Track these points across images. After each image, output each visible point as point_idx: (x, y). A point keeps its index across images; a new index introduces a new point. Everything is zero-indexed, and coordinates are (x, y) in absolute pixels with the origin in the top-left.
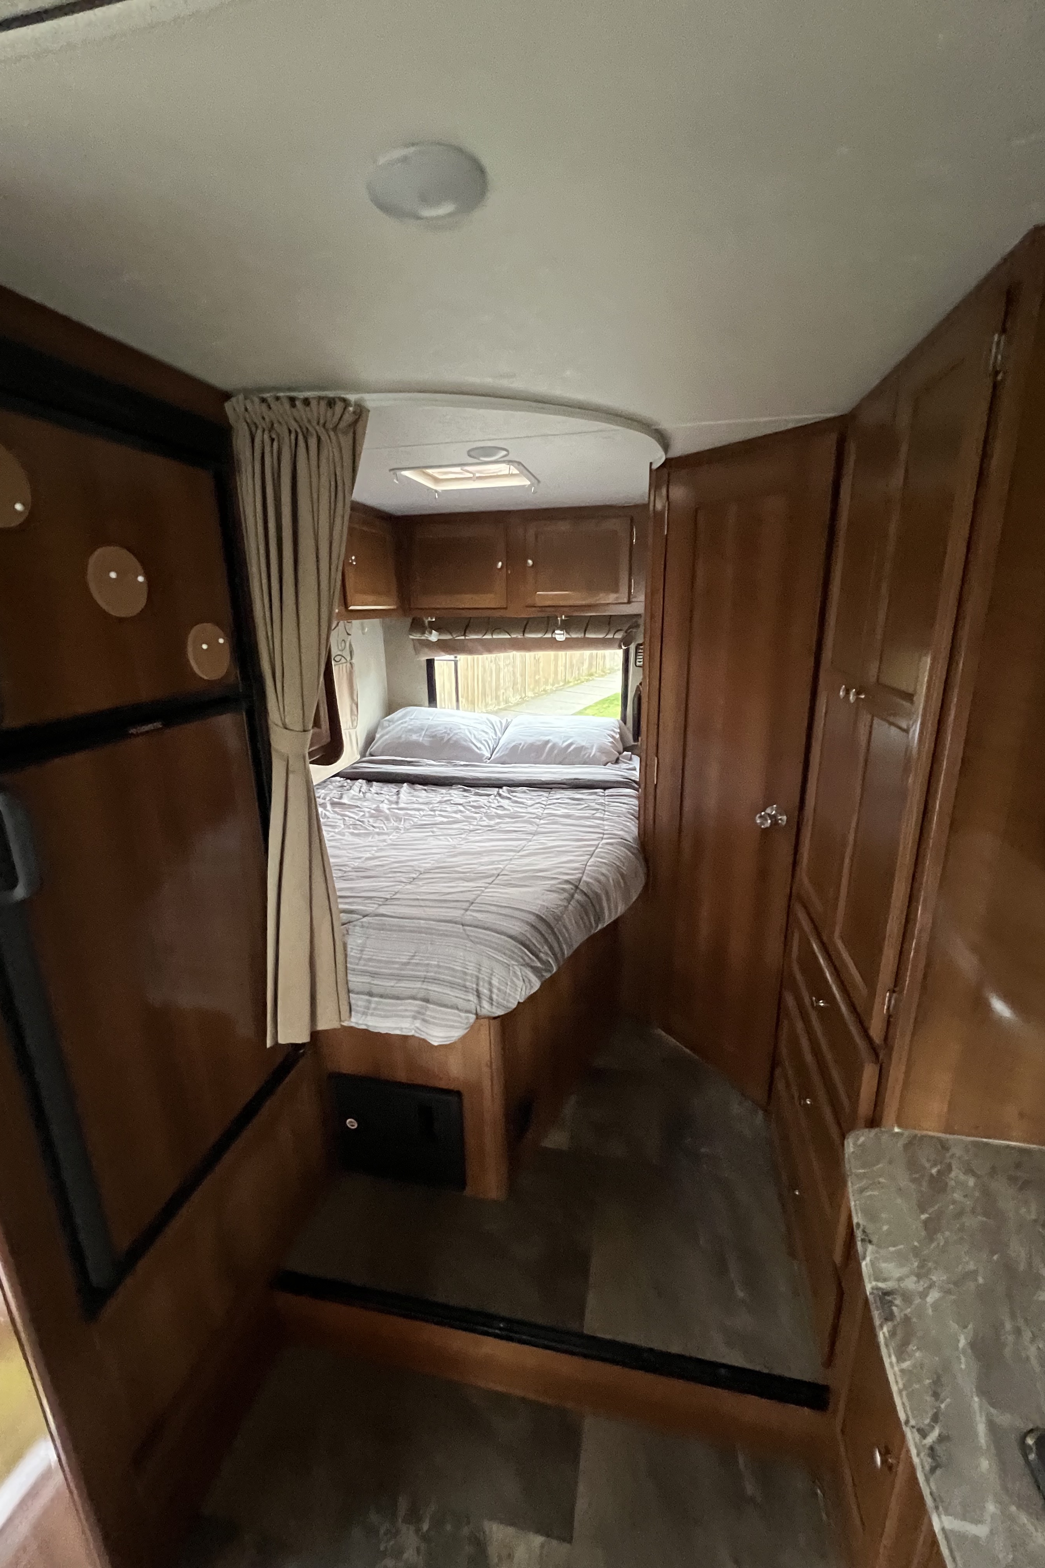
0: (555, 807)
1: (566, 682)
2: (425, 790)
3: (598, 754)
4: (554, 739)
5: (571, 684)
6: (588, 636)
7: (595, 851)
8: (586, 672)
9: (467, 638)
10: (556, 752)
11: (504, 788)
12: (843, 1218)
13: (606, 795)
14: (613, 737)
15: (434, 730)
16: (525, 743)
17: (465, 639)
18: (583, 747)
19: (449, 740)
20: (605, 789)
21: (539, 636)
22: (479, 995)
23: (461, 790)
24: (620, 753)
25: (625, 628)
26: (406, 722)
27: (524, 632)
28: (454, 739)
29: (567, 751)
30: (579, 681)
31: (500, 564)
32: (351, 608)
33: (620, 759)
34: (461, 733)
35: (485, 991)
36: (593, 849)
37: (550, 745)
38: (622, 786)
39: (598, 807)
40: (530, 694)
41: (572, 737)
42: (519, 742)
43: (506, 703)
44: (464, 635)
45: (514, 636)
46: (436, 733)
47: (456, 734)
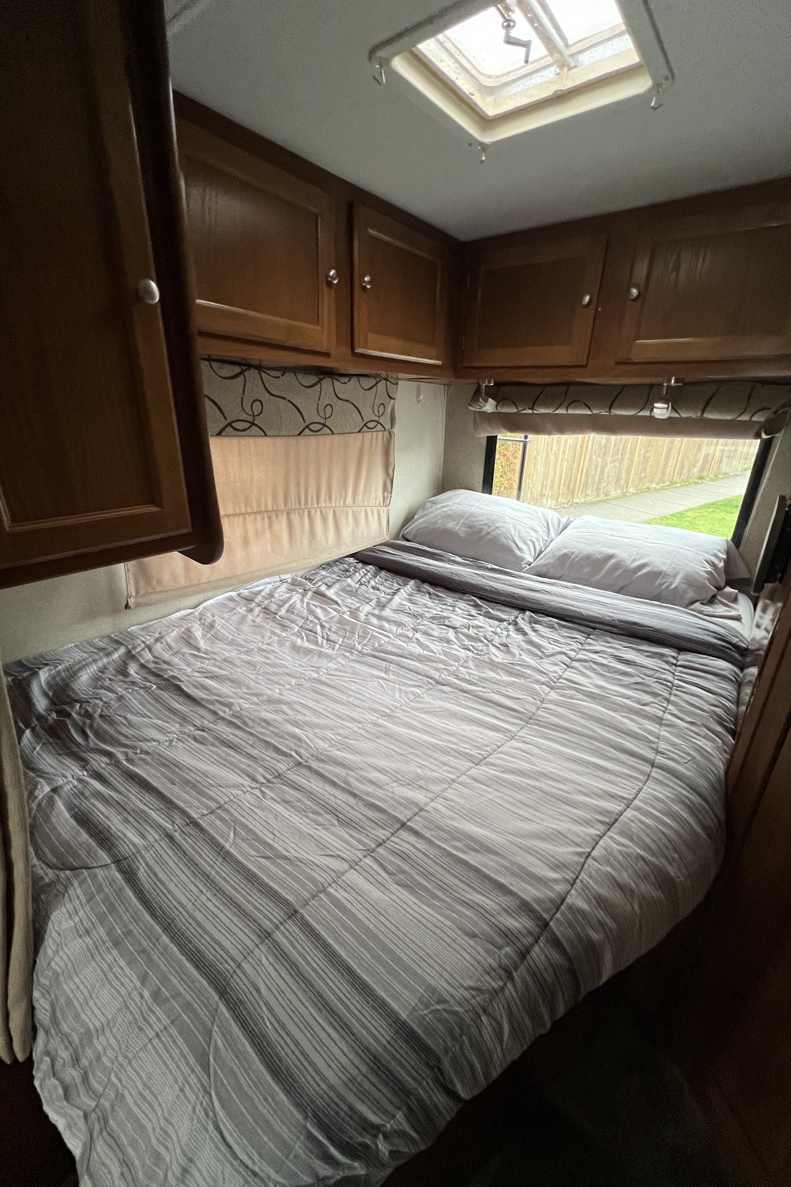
0: (586, 667)
1: (672, 483)
2: (429, 594)
3: (684, 586)
5: (678, 485)
6: (708, 415)
7: (621, 814)
8: (696, 475)
9: (535, 412)
10: (619, 572)
11: (528, 613)
13: (679, 663)
14: (713, 565)
15: (474, 519)
16: (580, 553)
17: (534, 413)
18: (660, 573)
19: (488, 533)
20: (681, 649)
21: (632, 413)
23: (472, 603)
24: (719, 589)
25: (774, 408)
26: (447, 506)
27: (611, 407)
28: (494, 533)
29: (636, 573)
30: (686, 483)
31: (587, 298)
32: (359, 350)
33: (719, 597)
34: (503, 527)
36: (619, 809)
37: (613, 561)
38: (712, 652)
39: (658, 688)
40: (632, 490)
41: (649, 555)
42: (573, 551)
43: (606, 496)
44: (532, 408)
46: (475, 523)
47: (498, 528)
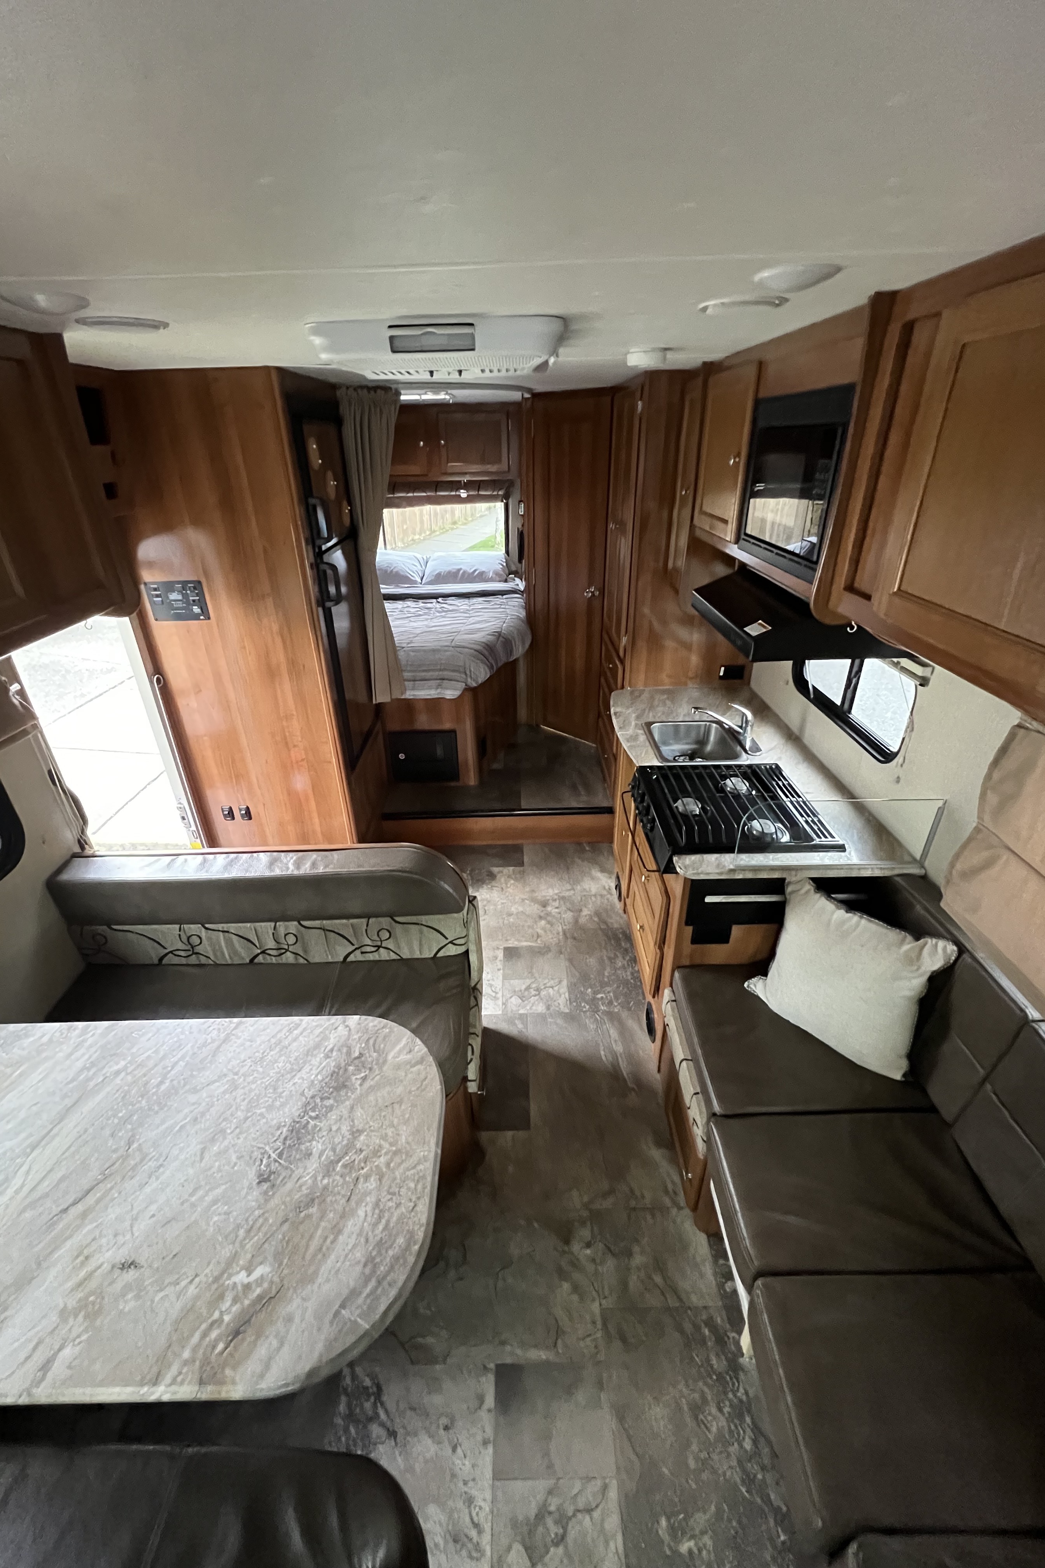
1: (433, 532)
3: (494, 575)
4: (464, 568)
5: (438, 533)
6: (481, 493)
8: (450, 520)
10: (466, 575)
11: (440, 598)
12: (615, 739)
16: (445, 571)
18: (483, 571)
20: (502, 594)
21: (448, 494)
22: (466, 674)
24: (507, 575)
25: (505, 488)
27: (436, 491)
28: (394, 570)
29: (473, 575)
30: (444, 531)
31: (422, 444)
35: (468, 673)
36: (503, 620)
37: (461, 571)
38: (513, 593)
42: (440, 571)
45: (428, 494)
47: (395, 567)
